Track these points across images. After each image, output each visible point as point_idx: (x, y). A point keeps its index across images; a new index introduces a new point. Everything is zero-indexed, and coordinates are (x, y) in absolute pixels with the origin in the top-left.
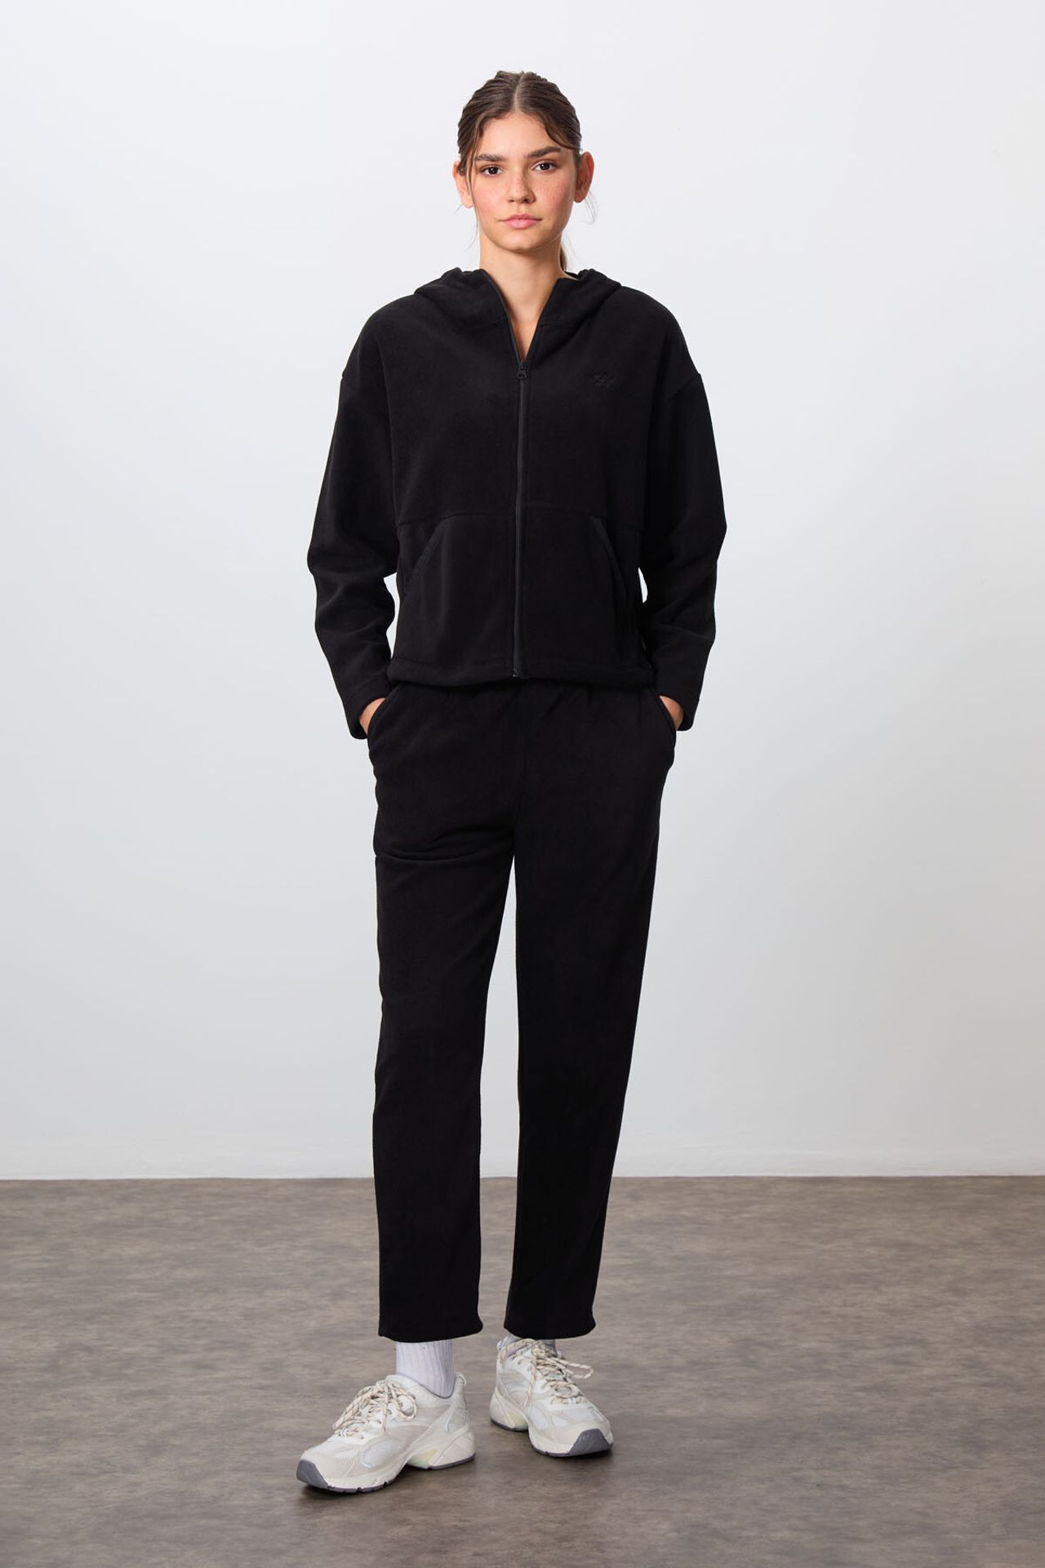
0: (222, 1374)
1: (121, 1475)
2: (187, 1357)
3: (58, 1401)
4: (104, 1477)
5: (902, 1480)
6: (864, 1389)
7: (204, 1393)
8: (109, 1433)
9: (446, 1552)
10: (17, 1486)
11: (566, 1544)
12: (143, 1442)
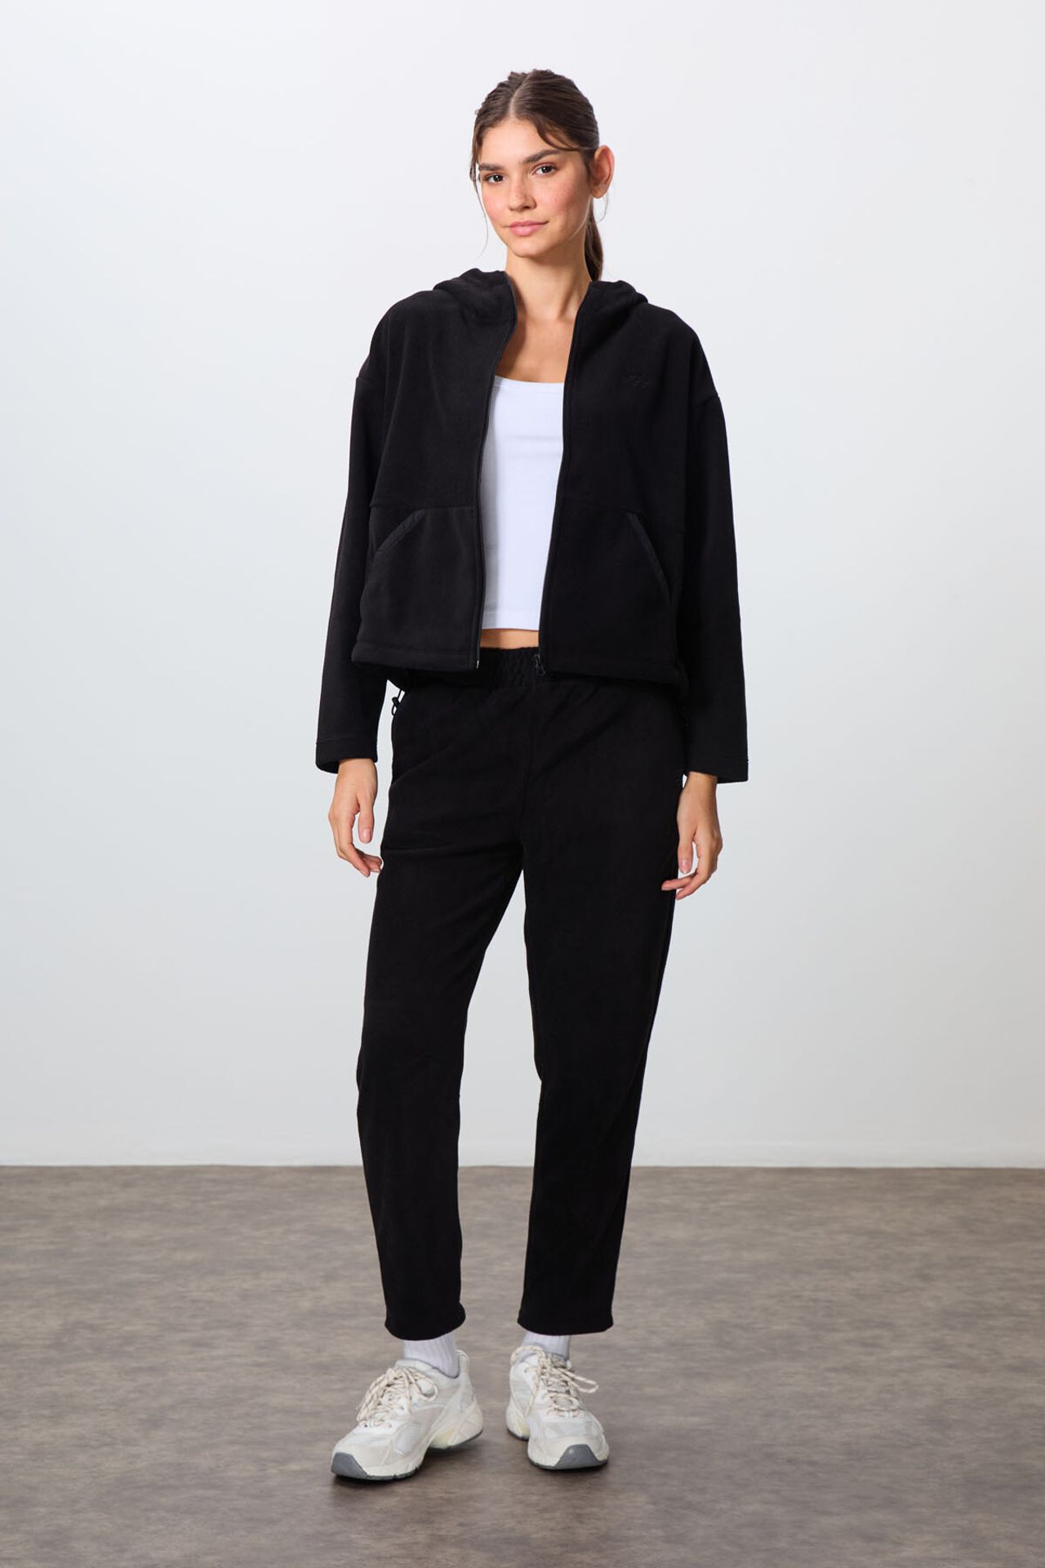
0: (220, 1352)
1: (121, 1447)
2: (185, 1336)
3: (62, 1377)
4: (105, 1449)
5: (869, 1457)
6: (835, 1370)
7: (202, 1370)
8: (111, 1408)
9: (432, 1522)
10: (21, 1457)
11: (547, 1516)
12: (143, 1416)
